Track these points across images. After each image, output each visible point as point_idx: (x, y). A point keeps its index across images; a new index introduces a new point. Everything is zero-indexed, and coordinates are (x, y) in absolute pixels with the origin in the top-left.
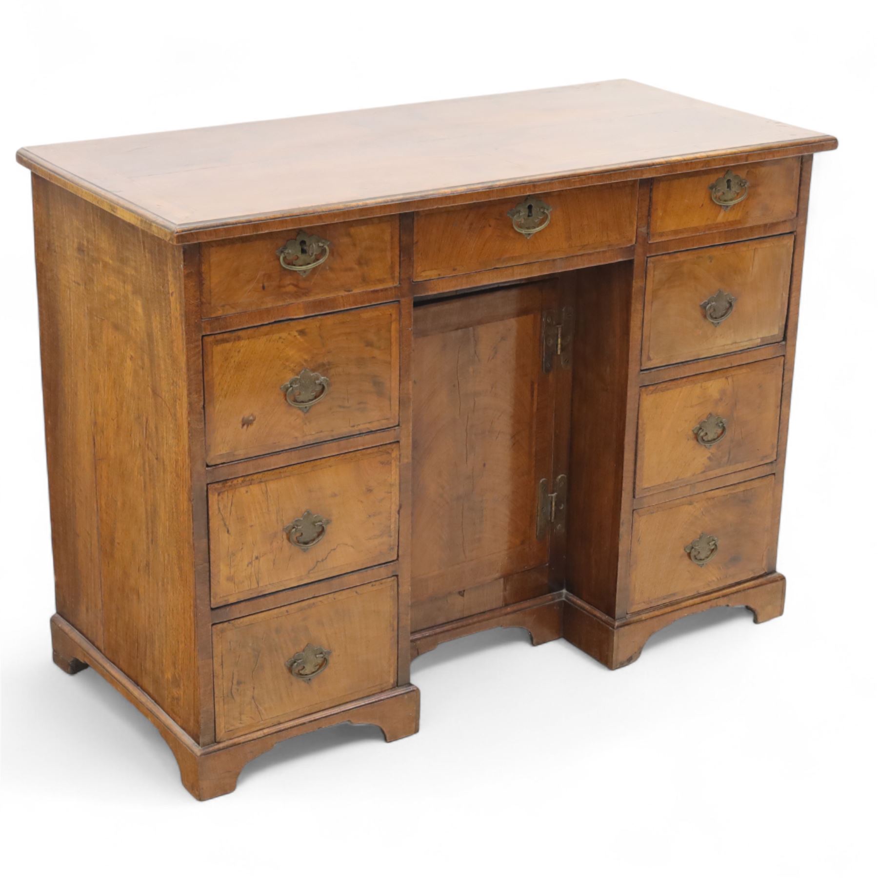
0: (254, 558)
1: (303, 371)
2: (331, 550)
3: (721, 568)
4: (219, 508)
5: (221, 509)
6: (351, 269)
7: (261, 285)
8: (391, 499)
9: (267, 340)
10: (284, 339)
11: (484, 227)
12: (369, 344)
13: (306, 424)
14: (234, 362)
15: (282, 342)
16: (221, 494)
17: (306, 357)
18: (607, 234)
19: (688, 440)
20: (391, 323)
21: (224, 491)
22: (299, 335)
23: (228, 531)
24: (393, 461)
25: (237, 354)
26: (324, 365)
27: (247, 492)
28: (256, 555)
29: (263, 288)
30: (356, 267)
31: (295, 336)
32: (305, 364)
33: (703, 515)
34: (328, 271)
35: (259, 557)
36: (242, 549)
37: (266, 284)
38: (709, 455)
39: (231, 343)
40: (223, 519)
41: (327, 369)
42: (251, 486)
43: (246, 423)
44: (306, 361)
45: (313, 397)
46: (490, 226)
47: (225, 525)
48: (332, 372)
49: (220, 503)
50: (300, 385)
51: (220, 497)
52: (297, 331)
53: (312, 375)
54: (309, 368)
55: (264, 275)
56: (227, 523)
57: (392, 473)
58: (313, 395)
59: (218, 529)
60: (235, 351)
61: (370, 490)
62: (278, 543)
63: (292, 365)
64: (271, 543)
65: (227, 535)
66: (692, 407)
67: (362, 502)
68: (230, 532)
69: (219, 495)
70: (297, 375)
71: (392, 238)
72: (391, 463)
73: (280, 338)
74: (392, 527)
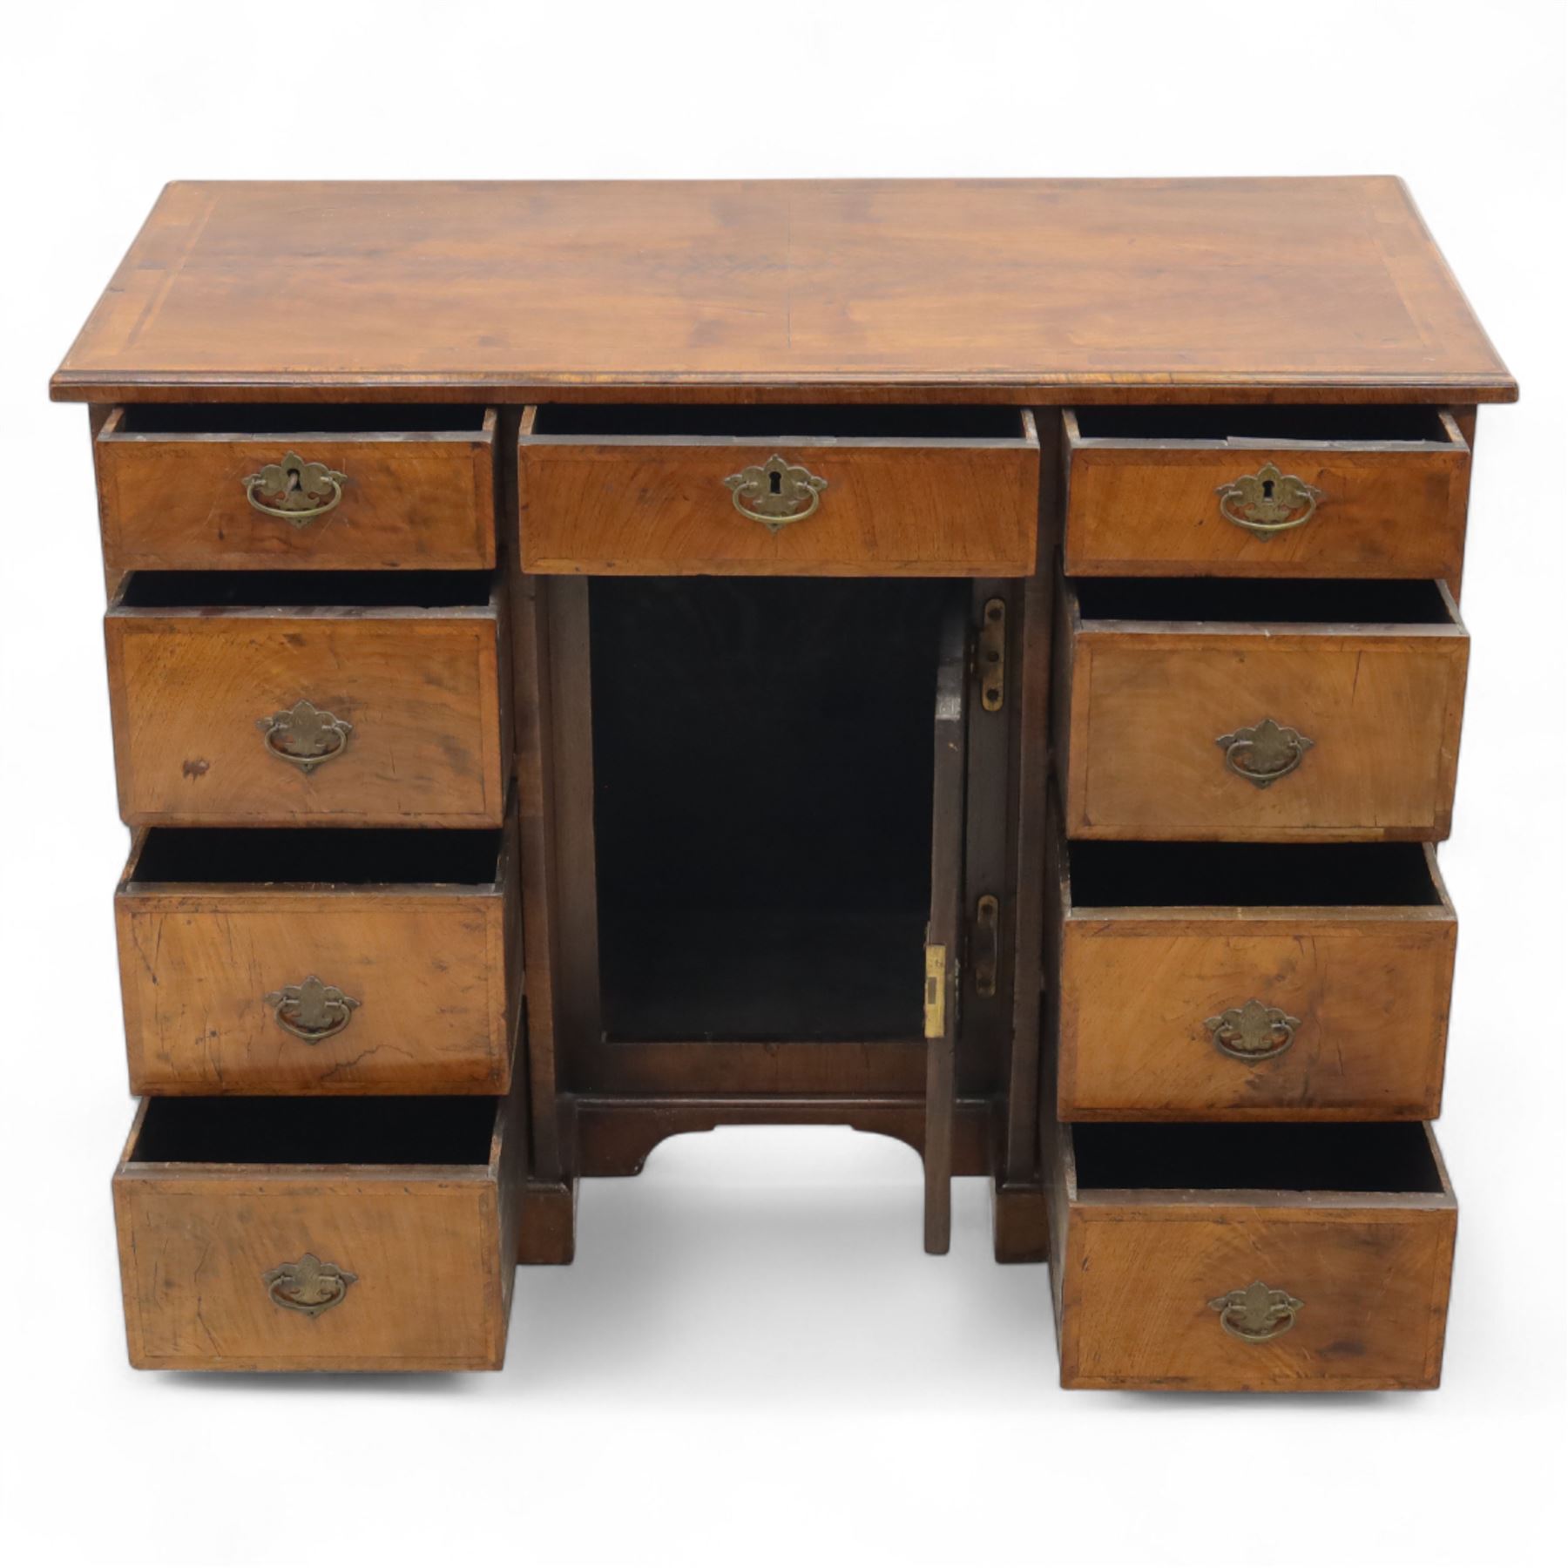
0: (208, 1033)
1: (300, 703)
2: (366, 1052)
3: (1309, 1357)
4: (135, 939)
5: (140, 940)
6: (395, 529)
7: (216, 531)
8: (487, 992)
9: (227, 642)
10: (261, 645)
11: (673, 499)
12: (432, 680)
13: (309, 793)
14: (165, 666)
15: (257, 649)
16: (138, 916)
17: (306, 682)
18: (964, 547)
19: (1193, 1039)
20: (478, 651)
21: (145, 913)
22: (289, 642)
23: (154, 980)
24: (489, 926)
25: (169, 654)
26: (340, 701)
27: (189, 922)
28: (213, 1029)
29: (221, 536)
30: (406, 527)
31: (282, 644)
32: (303, 692)
33: (1257, 1248)
34: (348, 526)
35: (218, 1034)
36: (183, 1013)
37: (225, 532)
38: (1250, 1077)
39: (157, 636)
40: (144, 958)
41: (349, 710)
42: (197, 915)
43: (192, 769)
44: (305, 688)
45: (321, 752)
46: (686, 499)
47: (149, 968)
48: (358, 715)
49: (137, 930)
50: (294, 727)
51: (136, 922)
52: (285, 636)
53: (317, 713)
54: (311, 700)
55: (221, 516)
56: (152, 966)
57: (489, 947)
58: (320, 748)
59: (135, 972)
60: (165, 649)
61: (442, 968)
62: (254, 1017)
63: (278, 692)
64: (241, 1016)
65: (151, 984)
66: (1200, 977)
67: (425, 984)
68: (158, 980)
69: (134, 916)
70: (288, 709)
71: (477, 487)
72: (485, 930)
73: (252, 642)
74: (493, 1037)
